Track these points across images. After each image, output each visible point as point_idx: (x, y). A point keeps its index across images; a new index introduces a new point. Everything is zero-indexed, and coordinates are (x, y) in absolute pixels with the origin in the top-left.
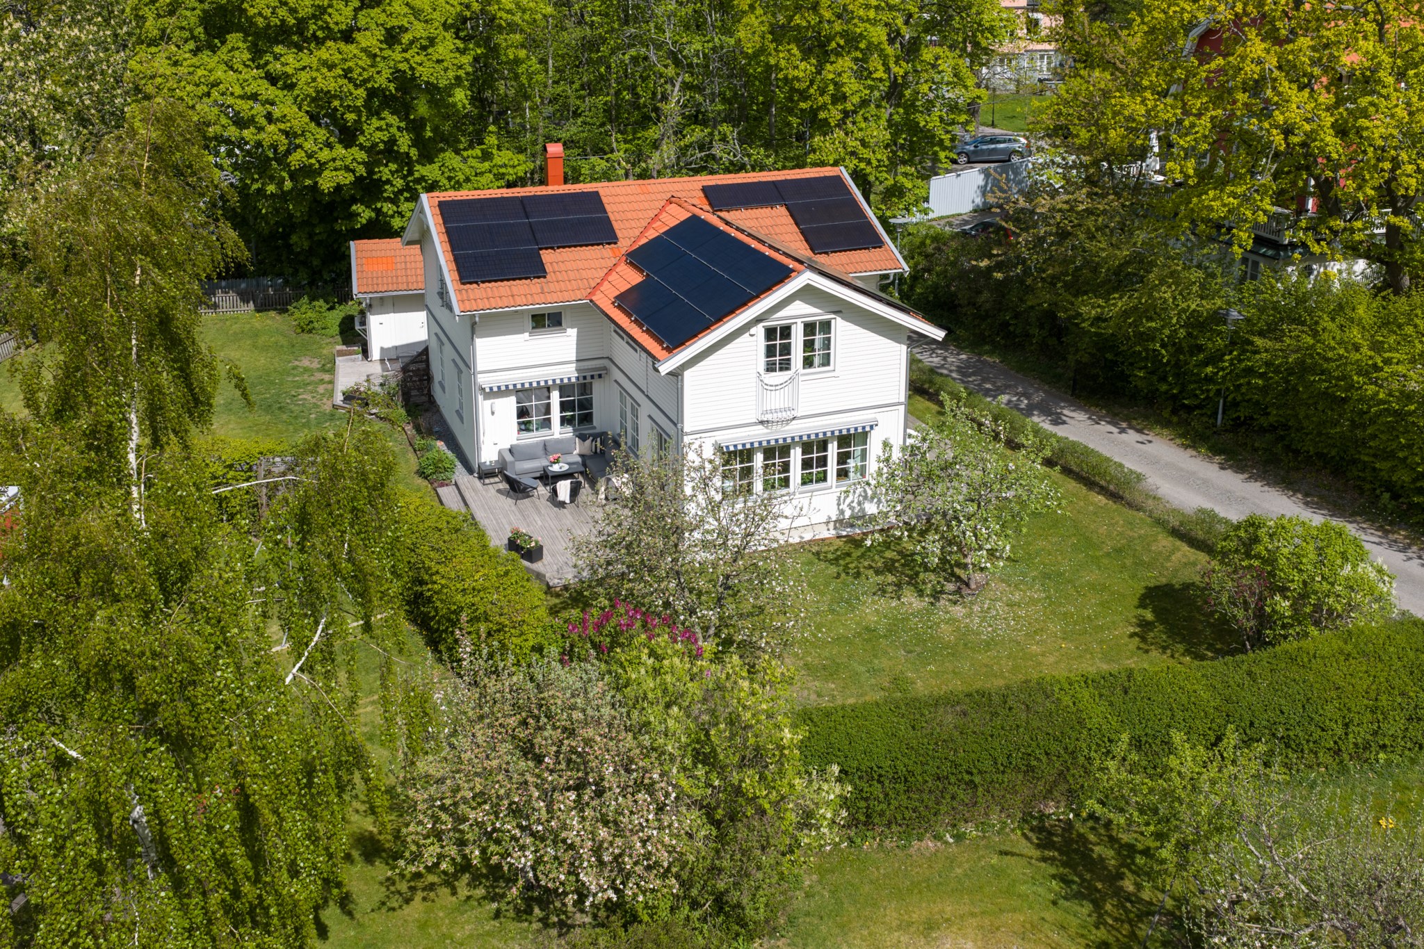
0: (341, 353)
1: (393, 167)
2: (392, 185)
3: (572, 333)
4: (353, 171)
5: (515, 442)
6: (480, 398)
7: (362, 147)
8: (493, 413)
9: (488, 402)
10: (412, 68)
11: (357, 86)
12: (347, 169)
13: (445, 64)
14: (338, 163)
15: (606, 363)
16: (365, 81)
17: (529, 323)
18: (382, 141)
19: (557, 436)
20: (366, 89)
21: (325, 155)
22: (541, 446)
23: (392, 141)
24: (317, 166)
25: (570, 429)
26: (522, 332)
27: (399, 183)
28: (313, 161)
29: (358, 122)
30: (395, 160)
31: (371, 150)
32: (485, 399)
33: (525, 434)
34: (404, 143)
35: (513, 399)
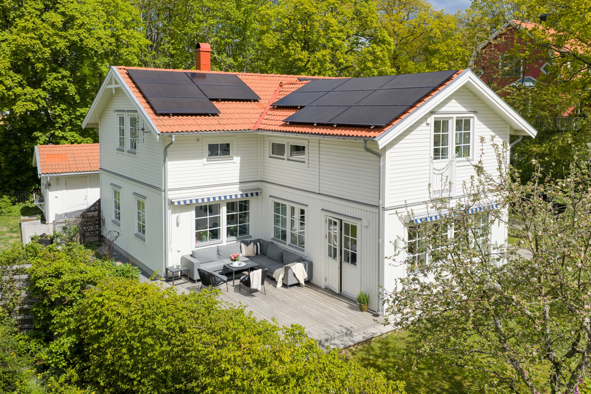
0: (23, 221)
1: (63, 106)
2: (62, 119)
3: (237, 160)
4: (38, 104)
5: (195, 249)
6: (169, 212)
7: (44, 89)
8: (178, 225)
9: (175, 216)
10: (81, 40)
11: (45, 46)
12: (33, 101)
13: (102, 40)
14: (28, 96)
15: (259, 185)
16: (50, 45)
17: (207, 151)
18: (59, 87)
19: (225, 244)
20: (51, 49)
21: (19, 90)
22: (215, 252)
23: (65, 88)
24: (13, 97)
25: (234, 238)
26: (201, 157)
27: (66, 118)
28: (11, 93)
29: (43, 70)
30: (65, 102)
31: (51, 92)
32: (172, 213)
33: (200, 243)
34: (72, 89)
35: (193, 213)
